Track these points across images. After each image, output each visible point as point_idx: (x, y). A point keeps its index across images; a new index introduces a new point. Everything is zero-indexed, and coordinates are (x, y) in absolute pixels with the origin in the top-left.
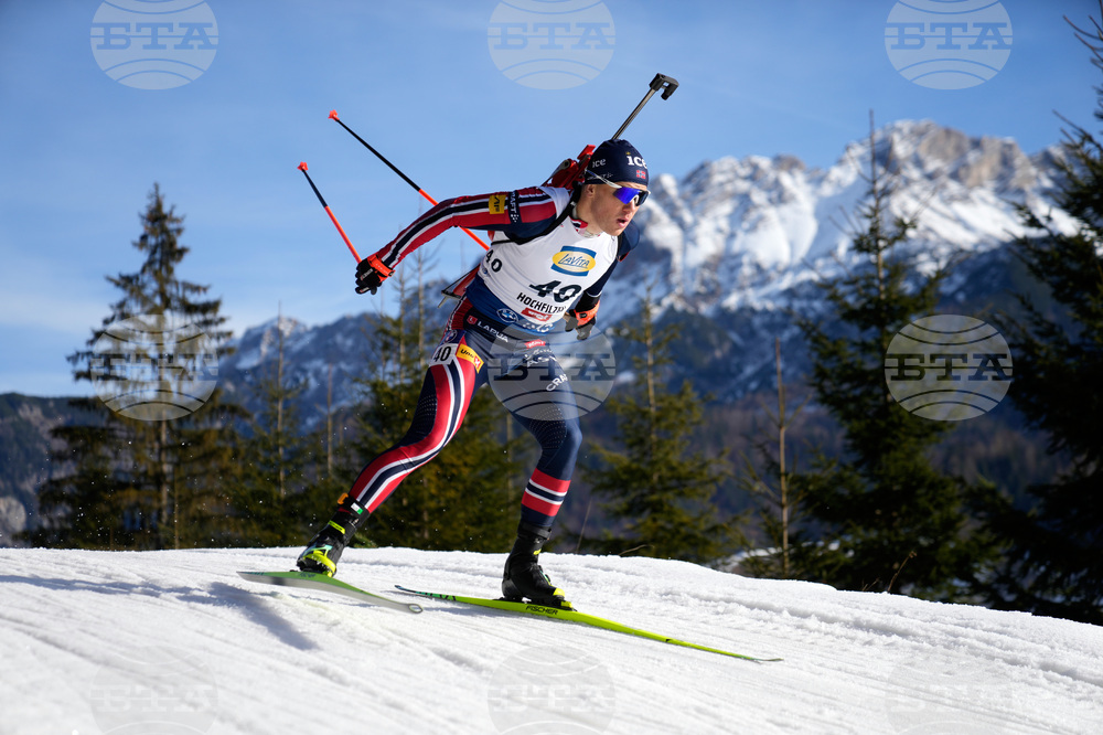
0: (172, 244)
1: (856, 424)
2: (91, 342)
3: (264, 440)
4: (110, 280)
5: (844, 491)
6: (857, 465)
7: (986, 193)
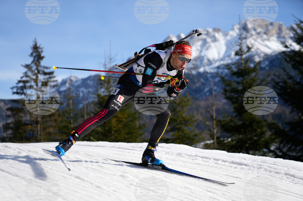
0: (40, 55)
1: (236, 105)
2: (17, 84)
3: (67, 111)
4: (22, 66)
5: (232, 124)
6: (236, 116)
7: (274, 38)
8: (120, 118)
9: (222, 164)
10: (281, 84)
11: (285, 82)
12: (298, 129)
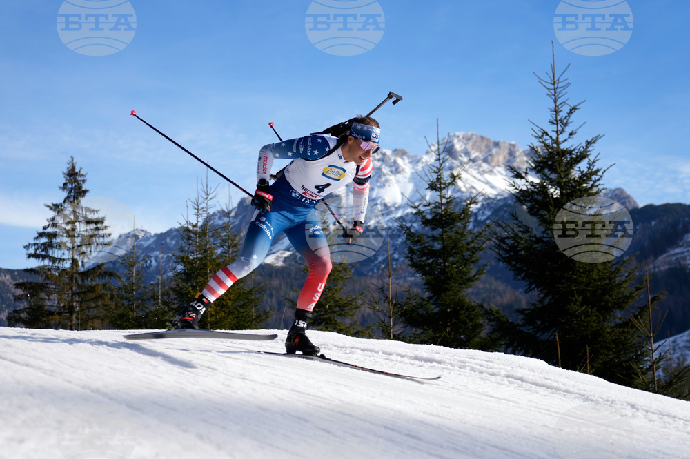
0: (80, 188)
1: (429, 277)
2: (37, 238)
3: (126, 287)
4: (48, 206)
5: (421, 311)
6: (430, 298)
7: (502, 169)
9: (397, 361)
10: (509, 242)
11: (516, 237)
12: (539, 323)
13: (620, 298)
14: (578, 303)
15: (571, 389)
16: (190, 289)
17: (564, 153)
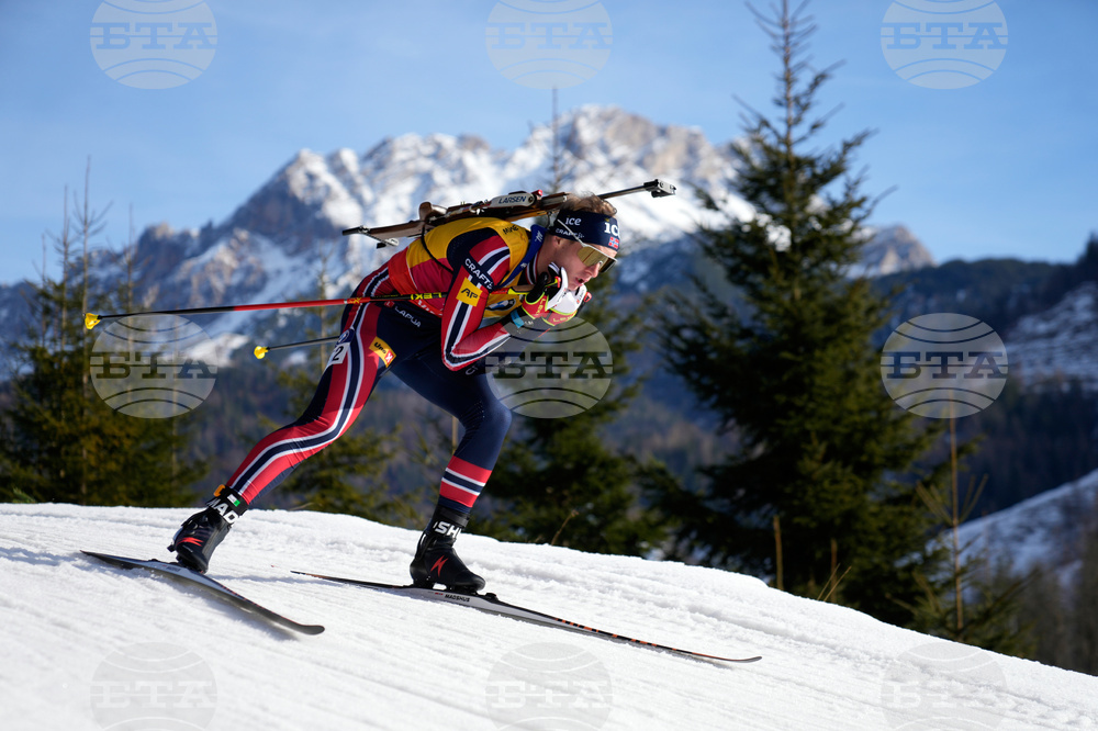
5: (517, 469)
6: (531, 442)
8: (114, 437)
10: (687, 334)
11: (701, 328)
12: (741, 492)
13: (896, 449)
14: (819, 456)
15: (810, 635)
16: (47, 415)
17: (800, 163)
